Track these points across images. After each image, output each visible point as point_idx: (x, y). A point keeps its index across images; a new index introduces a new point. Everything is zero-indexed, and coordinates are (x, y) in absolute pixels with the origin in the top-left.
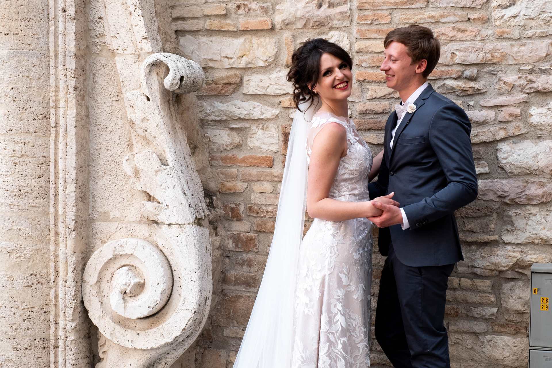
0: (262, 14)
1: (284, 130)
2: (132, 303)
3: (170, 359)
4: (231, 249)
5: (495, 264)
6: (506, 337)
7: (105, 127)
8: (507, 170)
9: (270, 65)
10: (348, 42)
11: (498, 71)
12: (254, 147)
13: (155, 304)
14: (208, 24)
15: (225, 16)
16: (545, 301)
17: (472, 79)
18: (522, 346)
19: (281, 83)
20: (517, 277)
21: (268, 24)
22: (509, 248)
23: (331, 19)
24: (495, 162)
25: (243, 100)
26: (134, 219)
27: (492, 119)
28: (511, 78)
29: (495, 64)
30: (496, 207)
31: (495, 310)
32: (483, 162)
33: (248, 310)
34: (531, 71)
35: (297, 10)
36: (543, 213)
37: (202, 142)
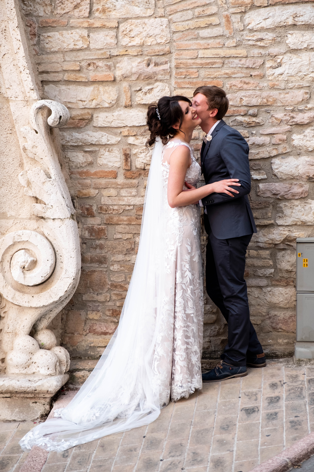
0: (107, 70)
1: (125, 152)
2: (29, 275)
3: (52, 315)
4: (87, 238)
5: (272, 240)
6: (280, 288)
7: (2, 152)
8: (278, 177)
9: (113, 106)
10: (169, 90)
11: (271, 111)
12: (102, 164)
13: (46, 274)
14: (66, 77)
15: (79, 70)
16: (306, 261)
17: (254, 116)
18: (291, 293)
19: (121, 119)
20: (286, 248)
21: (111, 77)
22: (281, 228)
23: (156, 74)
24: (270, 171)
25: (94, 131)
26: (26, 217)
27: (268, 143)
28: (280, 115)
29: (269, 105)
30: (272, 201)
31: (272, 270)
32: (263, 171)
33: (101, 280)
34: (293, 111)
35: (132, 67)
36: (303, 205)
37: (64, 161)
